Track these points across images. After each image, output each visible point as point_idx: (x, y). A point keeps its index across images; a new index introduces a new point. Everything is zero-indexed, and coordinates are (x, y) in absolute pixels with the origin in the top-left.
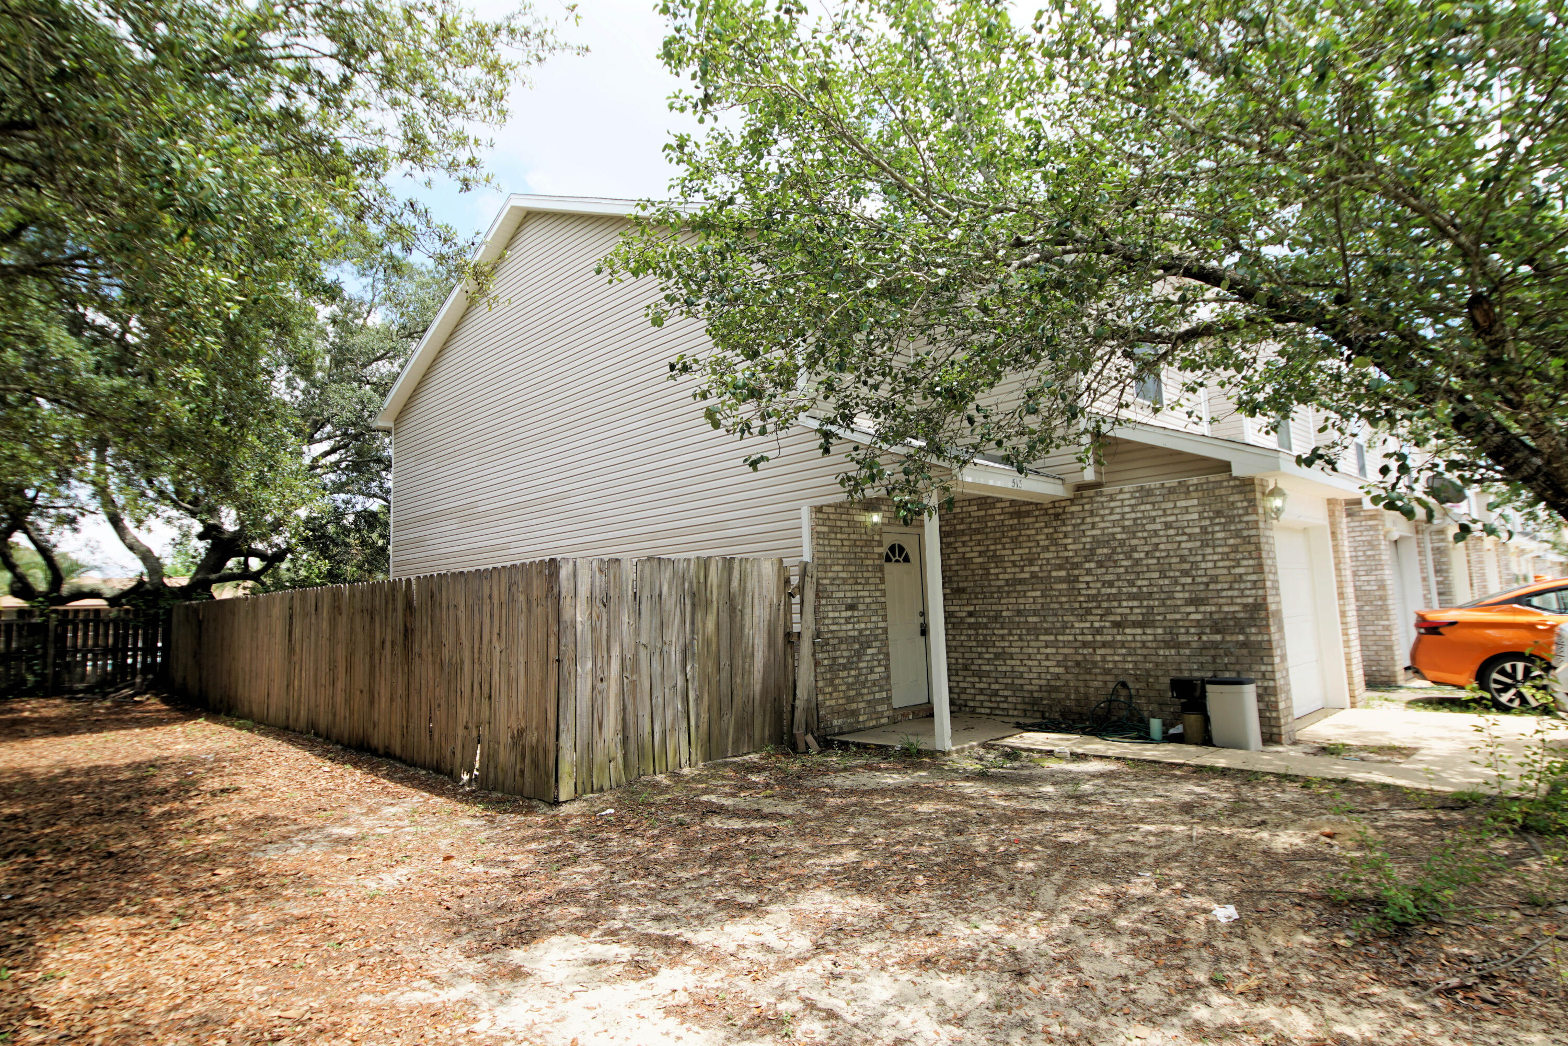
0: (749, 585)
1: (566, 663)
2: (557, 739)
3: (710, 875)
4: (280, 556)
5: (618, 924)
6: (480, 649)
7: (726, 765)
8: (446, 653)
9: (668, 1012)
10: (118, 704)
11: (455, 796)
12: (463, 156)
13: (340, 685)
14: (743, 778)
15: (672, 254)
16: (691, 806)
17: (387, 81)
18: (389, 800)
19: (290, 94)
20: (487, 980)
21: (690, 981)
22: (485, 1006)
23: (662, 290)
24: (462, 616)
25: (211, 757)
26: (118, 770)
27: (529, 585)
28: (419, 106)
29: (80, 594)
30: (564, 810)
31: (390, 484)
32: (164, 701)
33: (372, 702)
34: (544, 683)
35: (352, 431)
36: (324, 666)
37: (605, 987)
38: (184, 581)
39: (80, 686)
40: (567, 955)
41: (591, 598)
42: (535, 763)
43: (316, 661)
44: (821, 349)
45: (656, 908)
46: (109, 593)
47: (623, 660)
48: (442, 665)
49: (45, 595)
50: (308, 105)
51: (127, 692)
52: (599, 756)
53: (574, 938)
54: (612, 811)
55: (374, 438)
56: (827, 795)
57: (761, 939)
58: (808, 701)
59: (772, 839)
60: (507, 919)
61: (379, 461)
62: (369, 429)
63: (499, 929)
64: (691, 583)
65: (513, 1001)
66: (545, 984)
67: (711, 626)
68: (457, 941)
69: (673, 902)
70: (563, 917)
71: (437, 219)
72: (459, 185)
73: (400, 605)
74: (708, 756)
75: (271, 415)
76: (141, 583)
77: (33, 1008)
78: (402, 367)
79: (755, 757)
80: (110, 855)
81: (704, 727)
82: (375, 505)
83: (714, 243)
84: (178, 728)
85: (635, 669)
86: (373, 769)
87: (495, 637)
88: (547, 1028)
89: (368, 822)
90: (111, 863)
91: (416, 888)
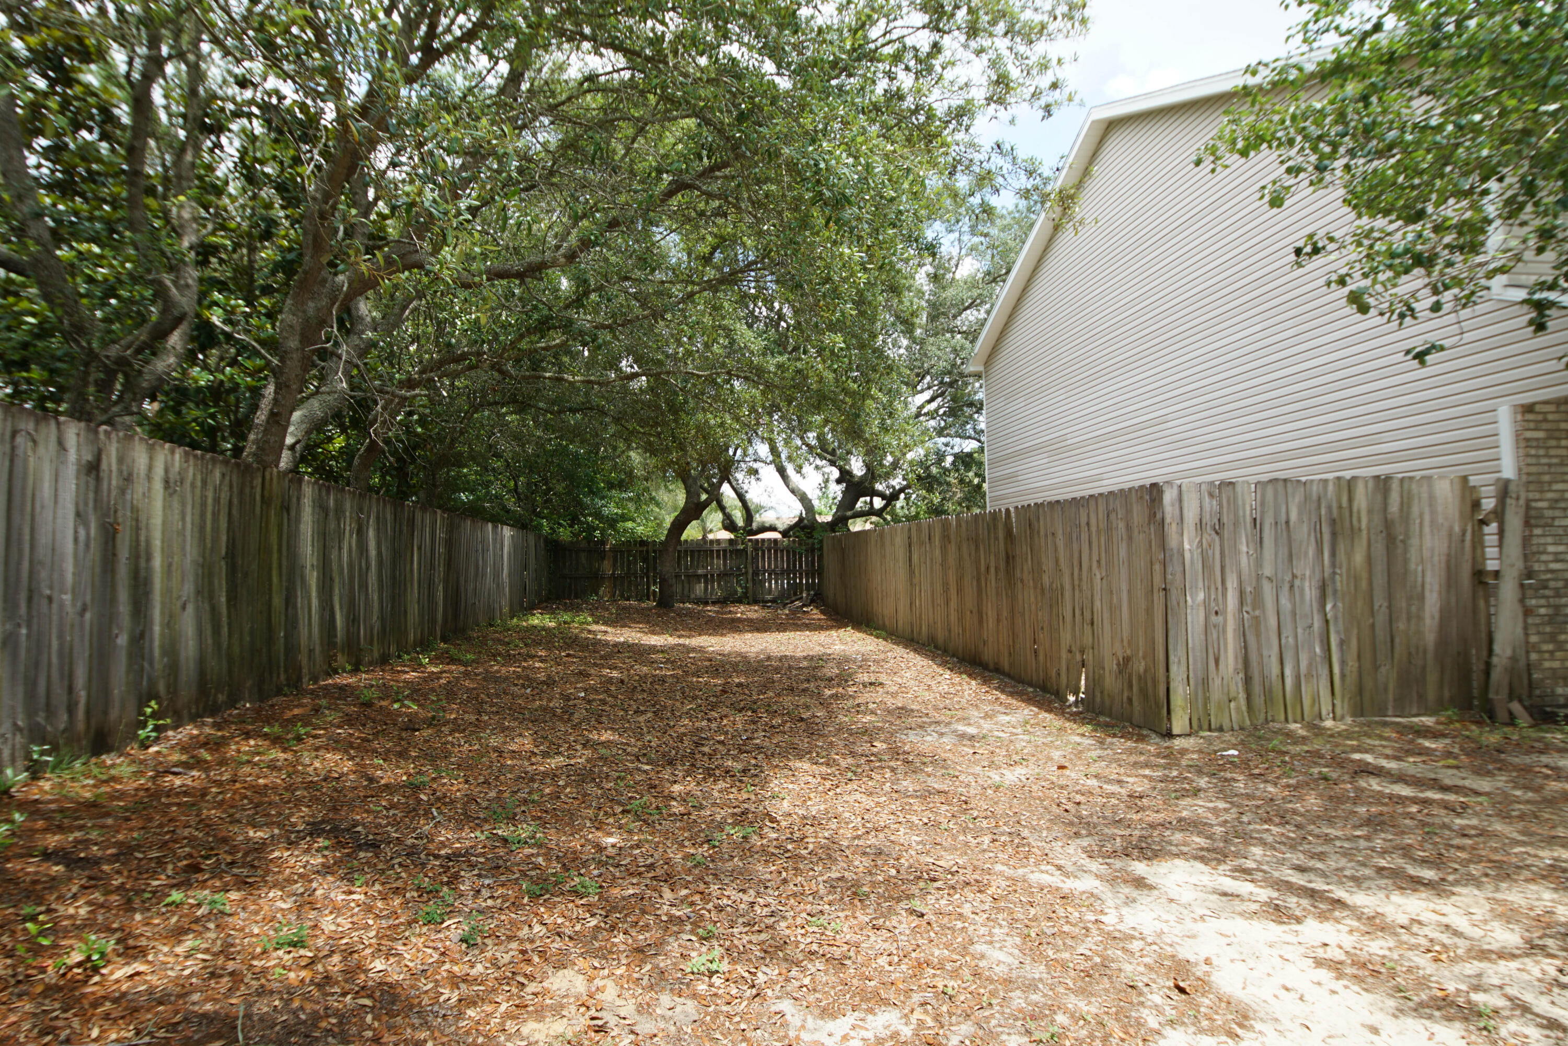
0: (1415, 510)
1: (1174, 594)
2: (1168, 670)
3: (1368, 838)
4: (894, 496)
5: (1250, 864)
6: (1080, 575)
7: (1385, 724)
8: (1046, 580)
9: (1319, 963)
10: (793, 612)
11: (1063, 713)
12: (1044, 81)
13: (953, 604)
14: (1411, 742)
15: (1294, 118)
16: (1338, 762)
17: (973, 31)
18: (1002, 709)
19: (891, 77)
20: (1112, 881)
21: (1348, 941)
22: (1110, 903)
23: (1282, 162)
24: (1061, 543)
25: (859, 657)
26: (799, 660)
27: (1129, 511)
28: (1002, 44)
29: (763, 529)
30: (1178, 743)
31: (982, 426)
32: (822, 612)
33: (981, 622)
34: (1149, 611)
35: (947, 380)
36: (939, 588)
37: (1239, 921)
38: (829, 518)
39: (769, 597)
40: (1194, 880)
41: (1200, 525)
42: (1143, 691)
43: (932, 583)
44: (1530, 188)
45: (1298, 858)
46: (781, 527)
47: (1242, 593)
48: (1043, 590)
49: (744, 529)
50: (906, 81)
51: (798, 603)
52: (1216, 694)
53: (1199, 866)
54: (1236, 753)
55: (966, 384)
56: (1547, 777)
57: (1445, 920)
58: (1514, 659)
59: (1459, 815)
60: (1127, 832)
61: (971, 405)
62: (961, 375)
63: (1118, 840)
64: (1329, 508)
65: (1137, 905)
66: (1172, 900)
67: (1359, 558)
68: (1078, 841)
69: (1321, 856)
70: (1185, 844)
71: (1022, 154)
72: (1041, 113)
73: (1001, 535)
74: (1358, 710)
75: (890, 368)
76: (801, 519)
77: (768, 814)
78: (988, 312)
79: (1428, 721)
80: (802, 720)
81: (1352, 678)
82: (970, 446)
83: (1352, 88)
84: (833, 633)
85: (1258, 601)
86: (986, 681)
87: (1095, 564)
88: (1177, 940)
89: (986, 725)
90: (802, 725)
91: (1035, 788)
